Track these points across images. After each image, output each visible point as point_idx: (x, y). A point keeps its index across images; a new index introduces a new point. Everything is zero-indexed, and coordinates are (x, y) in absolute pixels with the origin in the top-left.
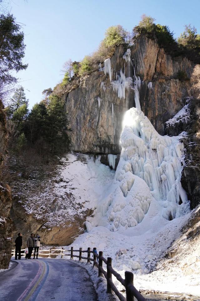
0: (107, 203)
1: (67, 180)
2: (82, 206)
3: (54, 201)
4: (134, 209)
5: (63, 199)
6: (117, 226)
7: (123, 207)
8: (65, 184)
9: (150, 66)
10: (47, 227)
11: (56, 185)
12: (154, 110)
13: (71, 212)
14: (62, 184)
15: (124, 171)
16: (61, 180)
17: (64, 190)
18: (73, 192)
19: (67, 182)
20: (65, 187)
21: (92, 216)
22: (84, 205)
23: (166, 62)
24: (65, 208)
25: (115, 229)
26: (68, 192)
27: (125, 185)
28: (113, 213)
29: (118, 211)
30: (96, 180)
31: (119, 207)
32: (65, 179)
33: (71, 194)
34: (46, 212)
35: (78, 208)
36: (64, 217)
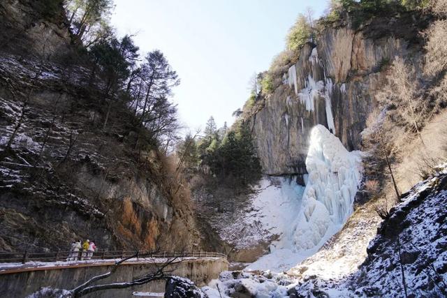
0: (293, 227)
1: (258, 209)
2: (268, 232)
3: (243, 230)
4: (313, 233)
5: (252, 227)
6: (298, 249)
7: (304, 231)
8: (255, 213)
9: (342, 63)
10: (237, 250)
11: (247, 214)
12: (349, 118)
13: (257, 237)
14: (253, 213)
15: (307, 197)
16: (252, 210)
17: (254, 219)
18: (262, 220)
19: (258, 211)
20: (255, 216)
21: (278, 240)
22: (270, 231)
23: (364, 52)
24: (252, 235)
25: (297, 251)
26: (257, 221)
27: (308, 211)
28: (296, 237)
29: (300, 235)
30: (288, 204)
31: (300, 232)
32: (255, 208)
33: (259, 222)
34: (236, 238)
35: (264, 234)
36: (249, 241)
